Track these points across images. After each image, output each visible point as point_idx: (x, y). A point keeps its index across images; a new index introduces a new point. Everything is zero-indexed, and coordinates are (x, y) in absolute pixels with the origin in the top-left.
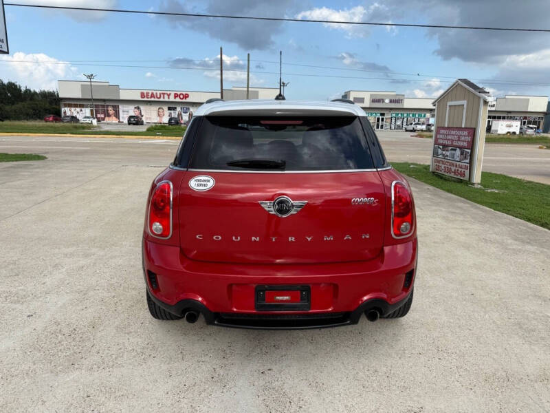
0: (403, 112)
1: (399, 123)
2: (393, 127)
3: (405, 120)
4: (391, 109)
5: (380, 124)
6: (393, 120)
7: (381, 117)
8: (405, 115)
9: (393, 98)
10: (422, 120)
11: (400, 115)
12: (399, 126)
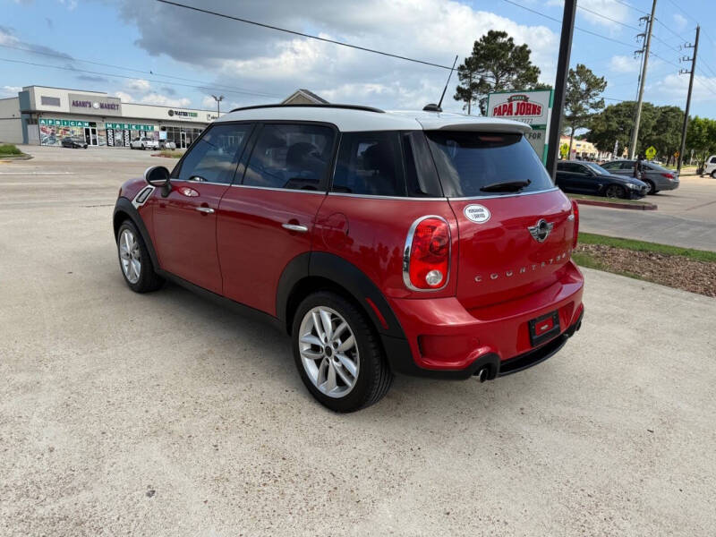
0: (122, 123)
1: (119, 137)
2: (111, 142)
3: (127, 133)
4: (104, 117)
5: (91, 138)
6: (110, 133)
7: (90, 128)
8: (126, 127)
9: (105, 102)
10: (150, 134)
11: (118, 126)
12: (119, 142)
